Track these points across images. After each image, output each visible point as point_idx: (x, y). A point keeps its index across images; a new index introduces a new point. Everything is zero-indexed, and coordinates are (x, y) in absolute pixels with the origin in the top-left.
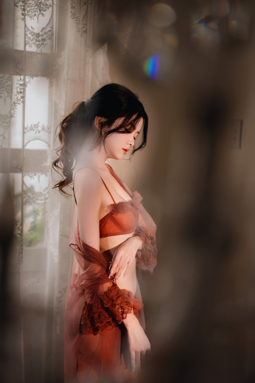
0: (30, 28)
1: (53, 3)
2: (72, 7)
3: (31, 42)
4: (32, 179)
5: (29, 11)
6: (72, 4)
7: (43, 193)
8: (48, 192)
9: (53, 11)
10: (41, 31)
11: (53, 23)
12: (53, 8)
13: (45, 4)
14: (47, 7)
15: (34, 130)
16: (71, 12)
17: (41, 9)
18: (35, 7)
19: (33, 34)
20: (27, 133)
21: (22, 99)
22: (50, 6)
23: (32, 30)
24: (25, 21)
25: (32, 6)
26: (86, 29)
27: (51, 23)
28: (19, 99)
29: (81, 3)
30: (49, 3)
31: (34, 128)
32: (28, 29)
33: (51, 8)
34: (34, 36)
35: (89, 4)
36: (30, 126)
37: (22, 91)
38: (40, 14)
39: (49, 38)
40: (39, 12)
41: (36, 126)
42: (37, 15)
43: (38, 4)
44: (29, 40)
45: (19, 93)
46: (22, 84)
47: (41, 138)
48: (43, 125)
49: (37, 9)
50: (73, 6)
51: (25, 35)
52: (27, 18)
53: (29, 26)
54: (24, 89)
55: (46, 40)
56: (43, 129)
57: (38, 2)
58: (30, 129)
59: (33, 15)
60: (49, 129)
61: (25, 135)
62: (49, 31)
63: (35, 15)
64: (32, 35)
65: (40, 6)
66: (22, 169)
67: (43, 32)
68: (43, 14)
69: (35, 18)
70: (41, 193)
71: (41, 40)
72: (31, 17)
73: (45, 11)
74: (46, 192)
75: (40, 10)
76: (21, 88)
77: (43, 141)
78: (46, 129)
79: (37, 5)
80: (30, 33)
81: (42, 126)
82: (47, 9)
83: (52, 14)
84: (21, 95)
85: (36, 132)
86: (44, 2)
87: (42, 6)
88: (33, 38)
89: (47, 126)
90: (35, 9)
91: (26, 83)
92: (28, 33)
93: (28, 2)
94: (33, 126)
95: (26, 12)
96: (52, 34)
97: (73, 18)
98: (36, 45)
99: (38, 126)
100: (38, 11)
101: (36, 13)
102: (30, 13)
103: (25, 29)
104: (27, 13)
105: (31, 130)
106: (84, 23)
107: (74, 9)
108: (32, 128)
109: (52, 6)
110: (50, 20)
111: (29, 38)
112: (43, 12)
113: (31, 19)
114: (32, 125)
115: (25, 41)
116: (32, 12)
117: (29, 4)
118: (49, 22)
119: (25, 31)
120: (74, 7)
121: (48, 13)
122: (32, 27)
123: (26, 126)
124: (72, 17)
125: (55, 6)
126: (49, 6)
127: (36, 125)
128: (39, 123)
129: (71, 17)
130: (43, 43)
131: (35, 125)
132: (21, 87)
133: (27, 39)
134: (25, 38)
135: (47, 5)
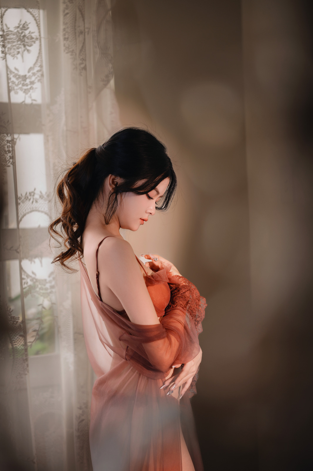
0: (13, 70)
1: (40, 35)
2: (65, 39)
3: (16, 88)
4: (33, 263)
5: (10, 49)
6: (64, 35)
7: (48, 279)
8: (54, 278)
9: (40, 45)
10: (29, 72)
11: (42, 61)
12: (40, 42)
13: (30, 37)
14: (33, 41)
15: (30, 200)
16: (64, 45)
17: (26, 44)
18: (18, 42)
19: (17, 77)
20: (21, 204)
21: (11, 160)
22: (37, 39)
23: (16, 72)
24: (6, 61)
25: (14, 42)
26: (86, 65)
27: (39, 61)
28: (7, 160)
29: (75, 33)
30: (35, 36)
31: (29, 197)
32: (11, 72)
33: (38, 42)
34: (20, 80)
35: (86, 34)
36: (24, 195)
37: (11, 149)
38: (24, 50)
39: (39, 81)
40: (23, 48)
41: (32, 194)
42: (21, 52)
43: (22, 38)
44: (14, 85)
45: (7, 152)
46: (10, 141)
47: (40, 209)
48: (41, 192)
49: (20, 44)
50: (67, 36)
51: (8, 79)
52: (8, 56)
53: (12, 68)
54: (13, 147)
55: (35, 83)
56: (41, 197)
57: (20, 35)
58: (25, 198)
59: (16, 53)
60: (48, 196)
61: (19, 207)
62: (38, 71)
63: (19, 53)
64: (17, 79)
65: (24, 41)
66: (18, 250)
67: (30, 74)
68: (28, 51)
69: (19, 56)
70: (45, 280)
71: (29, 83)
72: (13, 56)
73: (31, 46)
74: (51, 278)
75: (24, 46)
76: (10, 146)
77: (42, 212)
78: (45, 197)
79: (20, 40)
80: (15, 76)
81: (39, 193)
82: (33, 43)
83: (40, 50)
84: (10, 154)
85: (33, 202)
86: (29, 35)
87: (26, 40)
88: (18, 83)
89: (46, 193)
90: (17, 46)
91: (15, 140)
92: (11, 76)
93: (8, 37)
94: (28, 194)
95: (7, 49)
96: (42, 75)
97: (67, 53)
98: (23, 90)
99: (34, 194)
100: (22, 46)
101: (20, 50)
102: (12, 51)
103: (7, 71)
104: (8, 51)
105: (27, 200)
106: (81, 57)
107: (67, 40)
108: (28, 198)
109: (39, 39)
110: (38, 57)
111: (13, 83)
112: (28, 48)
113: (14, 59)
114: (26, 194)
115: (9, 87)
116: (14, 49)
117: (10, 39)
118: (37, 60)
119: (8, 74)
120: (68, 38)
121: (34, 49)
122: (16, 69)
123: (19, 195)
124: (66, 51)
125: (43, 40)
126: (35, 39)
127: (32, 192)
128: (35, 189)
129: (64, 51)
130: (31, 87)
131: (30, 193)
132: (8, 144)
133: (10, 84)
134: (8, 83)
135: (32, 38)
